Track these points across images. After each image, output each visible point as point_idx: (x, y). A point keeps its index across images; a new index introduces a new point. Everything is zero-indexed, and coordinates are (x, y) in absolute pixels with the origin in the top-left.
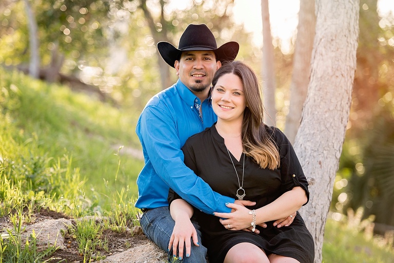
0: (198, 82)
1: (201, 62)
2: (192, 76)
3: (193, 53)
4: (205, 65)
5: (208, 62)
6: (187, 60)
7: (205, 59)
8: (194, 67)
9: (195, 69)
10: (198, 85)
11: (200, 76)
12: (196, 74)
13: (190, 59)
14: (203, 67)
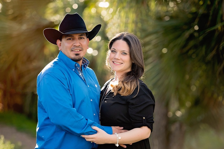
0: (77, 55)
1: (78, 41)
2: (73, 51)
3: (72, 35)
4: (81, 43)
5: (82, 40)
6: (68, 39)
7: (81, 38)
8: (74, 45)
9: (74, 46)
10: (77, 57)
11: (78, 51)
12: (75, 50)
13: (70, 39)
14: (80, 45)
